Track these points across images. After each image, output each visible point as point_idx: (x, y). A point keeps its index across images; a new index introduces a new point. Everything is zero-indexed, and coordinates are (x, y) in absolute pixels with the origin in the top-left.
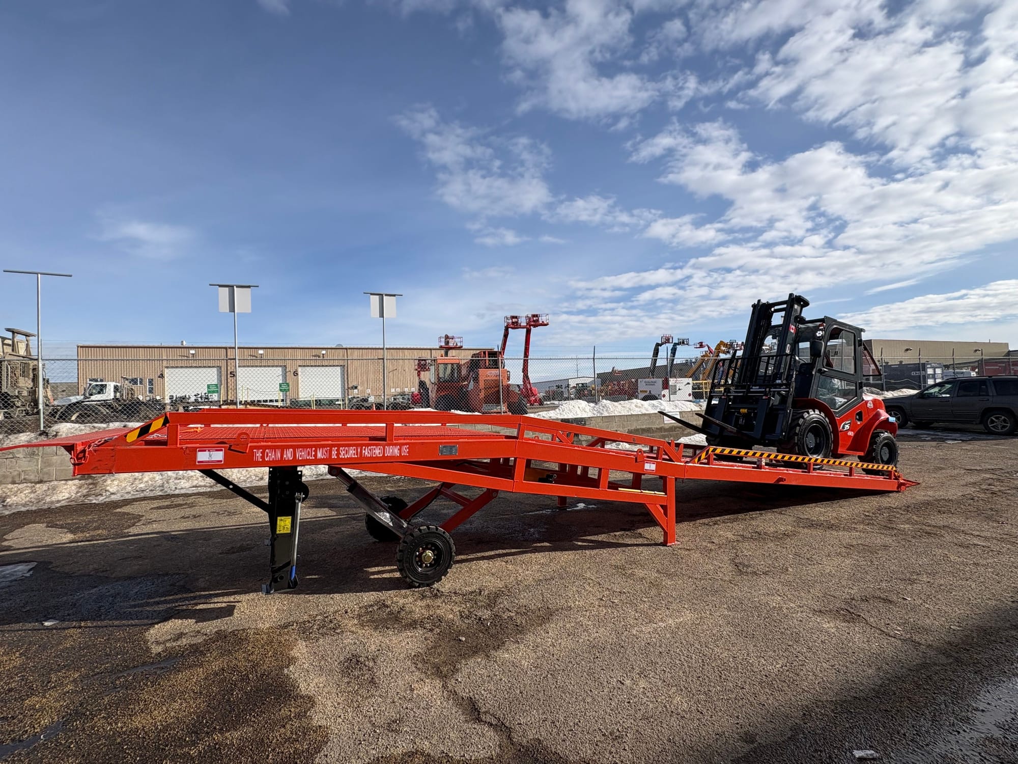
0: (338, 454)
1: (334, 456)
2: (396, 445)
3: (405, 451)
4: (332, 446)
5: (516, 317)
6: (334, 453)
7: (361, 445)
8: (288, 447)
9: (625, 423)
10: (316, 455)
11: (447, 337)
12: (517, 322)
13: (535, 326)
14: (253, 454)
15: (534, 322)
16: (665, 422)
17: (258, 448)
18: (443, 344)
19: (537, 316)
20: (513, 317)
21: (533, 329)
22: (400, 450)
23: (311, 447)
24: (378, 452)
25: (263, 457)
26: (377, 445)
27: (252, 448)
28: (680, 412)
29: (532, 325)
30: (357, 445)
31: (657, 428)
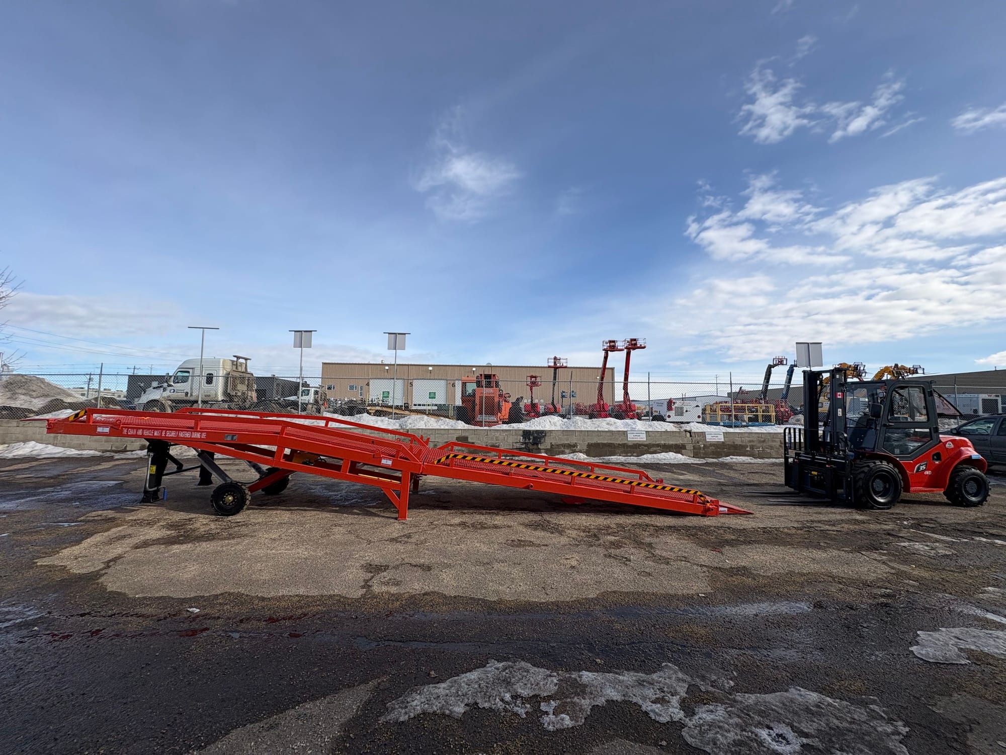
0: (165, 435)
1: (163, 435)
2: (199, 432)
3: (204, 435)
4: (164, 429)
5: (614, 342)
6: (163, 433)
7: (179, 430)
8: (140, 428)
9: (586, 438)
10: (153, 434)
11: (555, 358)
12: (614, 346)
13: (634, 349)
14: (122, 431)
15: (633, 345)
16: (629, 439)
17: (126, 427)
18: (552, 364)
19: (635, 340)
20: (610, 342)
21: (632, 352)
22: (201, 435)
23: (152, 429)
24: (188, 435)
25: (127, 433)
26: (187, 431)
27: (123, 427)
28: (646, 432)
29: (631, 348)
30: (176, 430)
31: (619, 444)
